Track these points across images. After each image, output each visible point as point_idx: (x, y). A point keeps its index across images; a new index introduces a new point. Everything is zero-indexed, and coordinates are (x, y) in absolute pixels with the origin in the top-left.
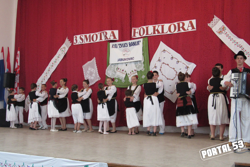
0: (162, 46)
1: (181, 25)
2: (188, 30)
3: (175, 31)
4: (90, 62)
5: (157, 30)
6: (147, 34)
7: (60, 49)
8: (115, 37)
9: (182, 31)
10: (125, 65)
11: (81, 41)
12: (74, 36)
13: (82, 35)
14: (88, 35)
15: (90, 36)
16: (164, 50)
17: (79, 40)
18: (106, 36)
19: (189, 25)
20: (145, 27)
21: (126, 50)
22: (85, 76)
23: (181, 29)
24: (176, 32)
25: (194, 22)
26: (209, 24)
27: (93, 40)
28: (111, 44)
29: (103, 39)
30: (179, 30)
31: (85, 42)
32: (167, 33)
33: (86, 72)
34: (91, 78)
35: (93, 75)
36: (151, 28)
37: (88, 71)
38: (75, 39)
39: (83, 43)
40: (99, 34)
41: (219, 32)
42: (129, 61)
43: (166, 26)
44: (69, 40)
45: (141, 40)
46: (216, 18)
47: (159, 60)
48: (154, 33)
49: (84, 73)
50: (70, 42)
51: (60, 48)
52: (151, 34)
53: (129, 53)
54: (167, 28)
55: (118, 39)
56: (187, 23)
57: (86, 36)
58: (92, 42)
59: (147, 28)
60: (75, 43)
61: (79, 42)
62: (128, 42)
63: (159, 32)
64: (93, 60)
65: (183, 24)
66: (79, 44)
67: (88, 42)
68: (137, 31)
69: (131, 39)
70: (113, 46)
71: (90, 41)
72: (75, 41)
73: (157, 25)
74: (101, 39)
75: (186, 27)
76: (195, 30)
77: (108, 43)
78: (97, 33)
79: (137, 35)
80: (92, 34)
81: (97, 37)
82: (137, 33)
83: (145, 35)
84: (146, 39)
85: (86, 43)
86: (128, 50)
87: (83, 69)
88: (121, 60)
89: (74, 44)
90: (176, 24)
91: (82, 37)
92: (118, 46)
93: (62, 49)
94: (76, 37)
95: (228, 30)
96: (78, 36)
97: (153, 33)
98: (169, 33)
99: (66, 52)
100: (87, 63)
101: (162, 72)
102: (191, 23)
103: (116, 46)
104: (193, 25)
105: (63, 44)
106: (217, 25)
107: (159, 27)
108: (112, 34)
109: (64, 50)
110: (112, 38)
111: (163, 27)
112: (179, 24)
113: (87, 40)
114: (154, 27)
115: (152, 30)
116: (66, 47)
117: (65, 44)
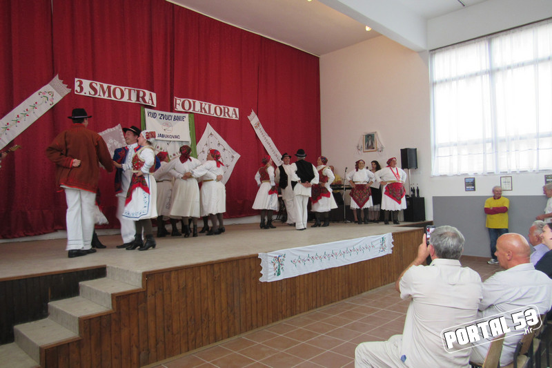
0: (209, 129)
1: (226, 111)
2: (232, 117)
3: (221, 114)
4: (111, 129)
5: (204, 109)
6: (194, 110)
7: (37, 93)
8: (153, 104)
9: (228, 117)
10: (166, 143)
11: (93, 93)
12: (76, 79)
13: (96, 82)
14: (105, 86)
15: (109, 88)
16: (211, 134)
17: (86, 87)
18: (143, 98)
19: (232, 113)
20: (191, 100)
21: (168, 124)
24: (222, 116)
25: (237, 110)
26: (248, 117)
27: (115, 96)
28: (147, 110)
29: (134, 100)
30: (225, 115)
31: (100, 95)
32: (213, 114)
36: (198, 103)
38: (77, 84)
39: (96, 96)
40: (127, 91)
41: (256, 127)
42: (173, 139)
43: (213, 106)
44: (63, 83)
45: (187, 115)
46: (253, 113)
47: (206, 144)
48: (201, 111)
50: (67, 87)
51: (39, 91)
52: (198, 112)
53: (170, 128)
54: (213, 110)
55: (155, 106)
56: (231, 109)
57: (102, 86)
58: (113, 98)
59: (194, 103)
60: (77, 91)
61: (87, 91)
62: (173, 114)
63: (206, 112)
64: (117, 127)
65: (228, 110)
66: (88, 94)
67: (106, 97)
68: (178, 102)
69: (172, 109)
70: (148, 114)
71: (110, 96)
72: (77, 88)
73: (204, 102)
74: (130, 99)
75: (230, 113)
76: (238, 119)
77: (142, 107)
78: (123, 88)
79: (179, 108)
80: (113, 87)
81: (125, 94)
82: (179, 104)
83: (191, 111)
84: (192, 115)
85: (102, 97)
86: (170, 125)
88: (163, 136)
89: (76, 93)
90: (222, 107)
91: (94, 85)
92: (158, 117)
93: (44, 93)
94: (81, 83)
95: (261, 126)
96: (86, 83)
98: (215, 115)
99: (56, 102)
100: (106, 131)
102: (234, 110)
103: (154, 116)
104: (236, 114)
105: (45, 85)
106: (254, 119)
107: (206, 105)
108: (150, 97)
109: (50, 97)
110: (150, 102)
111: (210, 106)
112: (224, 108)
113: (104, 93)
114: (201, 104)
115: (198, 106)
116: (55, 93)
117: (52, 86)
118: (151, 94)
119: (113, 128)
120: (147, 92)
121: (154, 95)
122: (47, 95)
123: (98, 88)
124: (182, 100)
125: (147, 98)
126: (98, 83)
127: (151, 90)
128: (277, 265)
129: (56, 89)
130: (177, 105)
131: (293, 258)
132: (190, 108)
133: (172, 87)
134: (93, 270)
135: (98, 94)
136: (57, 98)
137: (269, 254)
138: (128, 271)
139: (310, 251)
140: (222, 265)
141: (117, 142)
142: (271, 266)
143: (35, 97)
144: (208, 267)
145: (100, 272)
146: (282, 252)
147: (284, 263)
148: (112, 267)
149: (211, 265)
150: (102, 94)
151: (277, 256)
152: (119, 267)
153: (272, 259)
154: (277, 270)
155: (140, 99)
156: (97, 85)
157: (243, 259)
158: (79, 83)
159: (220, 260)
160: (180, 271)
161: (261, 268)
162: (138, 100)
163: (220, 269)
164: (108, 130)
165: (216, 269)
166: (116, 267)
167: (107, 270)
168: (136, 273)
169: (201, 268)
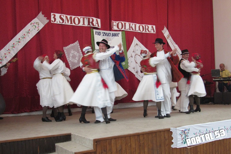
0: (135, 41)
1: (147, 28)
2: (151, 32)
3: (143, 30)
4: (72, 44)
5: (132, 27)
6: (125, 28)
7: (29, 24)
8: (98, 26)
9: (148, 32)
11: (61, 21)
13: (63, 15)
14: (69, 17)
15: (71, 18)
16: (137, 44)
17: (57, 18)
18: (92, 23)
19: (151, 29)
20: (123, 22)
21: (108, 39)
22: (67, 59)
23: (147, 30)
24: (144, 32)
25: (154, 27)
26: (162, 31)
27: (75, 23)
28: (95, 31)
29: (86, 24)
30: (146, 31)
31: (65, 23)
32: (138, 31)
33: (69, 55)
34: (74, 61)
35: (76, 58)
36: (127, 24)
37: (71, 54)
38: (52, 16)
39: (64, 24)
40: (82, 19)
41: (167, 38)
43: (138, 25)
44: (45, 16)
45: (120, 32)
46: (165, 28)
47: (134, 51)
49: (66, 55)
50: (47, 19)
51: (31, 23)
52: (128, 30)
53: (110, 42)
54: (138, 28)
55: (100, 27)
56: (150, 26)
57: (66, 17)
58: (73, 24)
59: (125, 24)
60: (52, 21)
61: (58, 21)
62: (111, 32)
63: (133, 29)
64: (76, 43)
65: (148, 27)
66: (59, 23)
67: (69, 23)
68: (114, 24)
69: (111, 29)
70: (96, 33)
71: (71, 23)
72: (52, 19)
73: (131, 23)
74: (84, 24)
76: (155, 33)
77: (92, 29)
78: (79, 17)
79: (115, 28)
80: (73, 17)
81: (81, 21)
82: (115, 25)
83: (123, 29)
84: (124, 32)
85: (67, 24)
86: (109, 39)
87: (65, 51)
89: (52, 22)
90: (144, 25)
91: (62, 16)
92: (102, 34)
93: (34, 24)
94: (55, 16)
95: (170, 37)
96: (58, 15)
97: (129, 29)
98: (139, 31)
99: (40, 28)
100: (69, 46)
101: (135, 61)
102: (152, 27)
103: (99, 34)
104: (153, 30)
105: (34, 18)
106: (166, 33)
107: (133, 25)
108: (97, 22)
109: (37, 26)
110: (97, 25)
111: (135, 25)
112: (145, 26)
113: (68, 21)
114: (130, 24)
115: (128, 26)
116: (40, 23)
117: (38, 19)
118: (97, 20)
119: (74, 44)
120: (95, 19)
121: (99, 20)
122: (35, 24)
123: (64, 18)
124: (117, 22)
125: (95, 23)
126: (64, 15)
127: (97, 17)
128: (184, 136)
129: (40, 21)
130: (114, 26)
131: (195, 131)
132: (122, 28)
133: (110, 14)
134: (63, 136)
135: (65, 22)
136: (41, 26)
137: (178, 128)
138: (84, 138)
139: (207, 127)
140: (145, 135)
141: (76, 53)
142: (179, 137)
143: (29, 26)
144: (136, 137)
145: (67, 138)
146: (187, 127)
147: (188, 135)
148: (75, 135)
149: (138, 135)
150: (67, 22)
151: (184, 130)
152: (79, 135)
153: (180, 132)
154: (184, 140)
155: (91, 24)
156: (64, 16)
157: (160, 131)
158: (53, 15)
159: (144, 132)
160: (117, 139)
161: (172, 138)
162: (89, 24)
163: (144, 138)
164: (71, 45)
165: (141, 138)
166: (77, 135)
167: (72, 136)
168: (89, 140)
169: (131, 137)
